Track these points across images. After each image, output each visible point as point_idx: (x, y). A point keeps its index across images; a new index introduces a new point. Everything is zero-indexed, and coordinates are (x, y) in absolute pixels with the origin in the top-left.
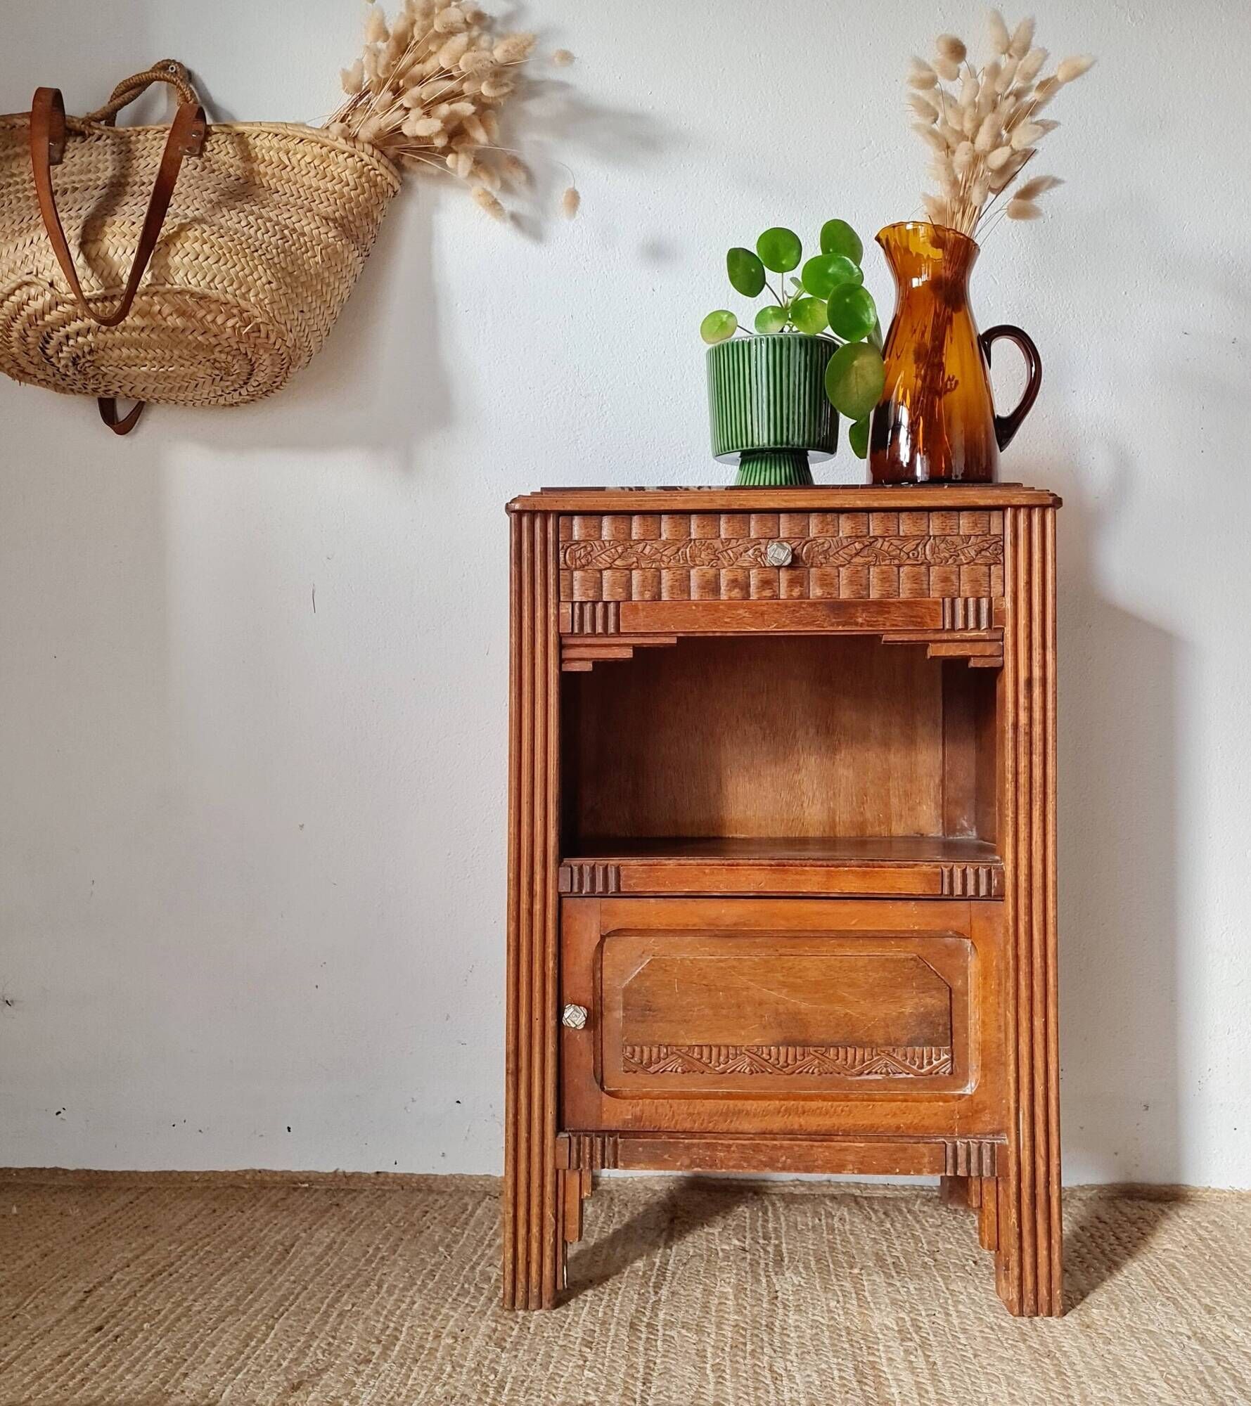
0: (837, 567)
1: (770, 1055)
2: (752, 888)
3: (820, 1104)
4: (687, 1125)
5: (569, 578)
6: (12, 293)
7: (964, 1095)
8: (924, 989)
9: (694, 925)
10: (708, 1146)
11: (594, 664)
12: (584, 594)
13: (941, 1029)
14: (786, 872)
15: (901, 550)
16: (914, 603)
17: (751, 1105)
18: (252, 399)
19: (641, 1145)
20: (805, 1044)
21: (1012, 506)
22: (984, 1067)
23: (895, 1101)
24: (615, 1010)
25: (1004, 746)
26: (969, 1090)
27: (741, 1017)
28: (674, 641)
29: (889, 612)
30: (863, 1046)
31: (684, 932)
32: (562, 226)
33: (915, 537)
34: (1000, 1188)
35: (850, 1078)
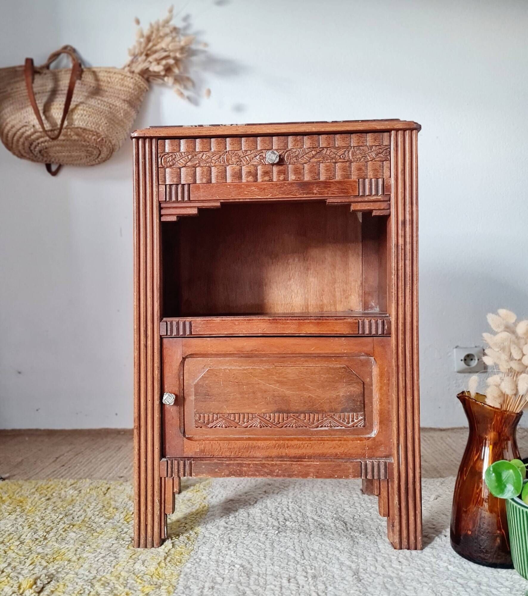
0: (303, 164)
1: (270, 417)
2: (260, 332)
3: (296, 442)
4: (228, 454)
5: (163, 172)
6: (20, 129)
7: (370, 438)
8: (349, 383)
9: (230, 351)
10: (239, 464)
11: (177, 217)
12: (172, 180)
13: (358, 403)
14: (277, 323)
15: (336, 154)
16: (344, 182)
17: (260, 443)
18: (99, 163)
19: (204, 464)
20: (288, 412)
21: (394, 130)
22: (381, 422)
23: (335, 441)
24: (190, 395)
25: (391, 256)
26: (373, 435)
27: (255, 398)
28: (218, 204)
29: (330, 187)
30: (318, 413)
31: (225, 355)
32: (204, 101)
33: (343, 147)
34: (390, 485)
35: (312, 429)
